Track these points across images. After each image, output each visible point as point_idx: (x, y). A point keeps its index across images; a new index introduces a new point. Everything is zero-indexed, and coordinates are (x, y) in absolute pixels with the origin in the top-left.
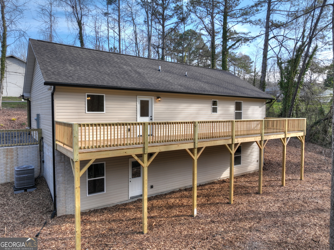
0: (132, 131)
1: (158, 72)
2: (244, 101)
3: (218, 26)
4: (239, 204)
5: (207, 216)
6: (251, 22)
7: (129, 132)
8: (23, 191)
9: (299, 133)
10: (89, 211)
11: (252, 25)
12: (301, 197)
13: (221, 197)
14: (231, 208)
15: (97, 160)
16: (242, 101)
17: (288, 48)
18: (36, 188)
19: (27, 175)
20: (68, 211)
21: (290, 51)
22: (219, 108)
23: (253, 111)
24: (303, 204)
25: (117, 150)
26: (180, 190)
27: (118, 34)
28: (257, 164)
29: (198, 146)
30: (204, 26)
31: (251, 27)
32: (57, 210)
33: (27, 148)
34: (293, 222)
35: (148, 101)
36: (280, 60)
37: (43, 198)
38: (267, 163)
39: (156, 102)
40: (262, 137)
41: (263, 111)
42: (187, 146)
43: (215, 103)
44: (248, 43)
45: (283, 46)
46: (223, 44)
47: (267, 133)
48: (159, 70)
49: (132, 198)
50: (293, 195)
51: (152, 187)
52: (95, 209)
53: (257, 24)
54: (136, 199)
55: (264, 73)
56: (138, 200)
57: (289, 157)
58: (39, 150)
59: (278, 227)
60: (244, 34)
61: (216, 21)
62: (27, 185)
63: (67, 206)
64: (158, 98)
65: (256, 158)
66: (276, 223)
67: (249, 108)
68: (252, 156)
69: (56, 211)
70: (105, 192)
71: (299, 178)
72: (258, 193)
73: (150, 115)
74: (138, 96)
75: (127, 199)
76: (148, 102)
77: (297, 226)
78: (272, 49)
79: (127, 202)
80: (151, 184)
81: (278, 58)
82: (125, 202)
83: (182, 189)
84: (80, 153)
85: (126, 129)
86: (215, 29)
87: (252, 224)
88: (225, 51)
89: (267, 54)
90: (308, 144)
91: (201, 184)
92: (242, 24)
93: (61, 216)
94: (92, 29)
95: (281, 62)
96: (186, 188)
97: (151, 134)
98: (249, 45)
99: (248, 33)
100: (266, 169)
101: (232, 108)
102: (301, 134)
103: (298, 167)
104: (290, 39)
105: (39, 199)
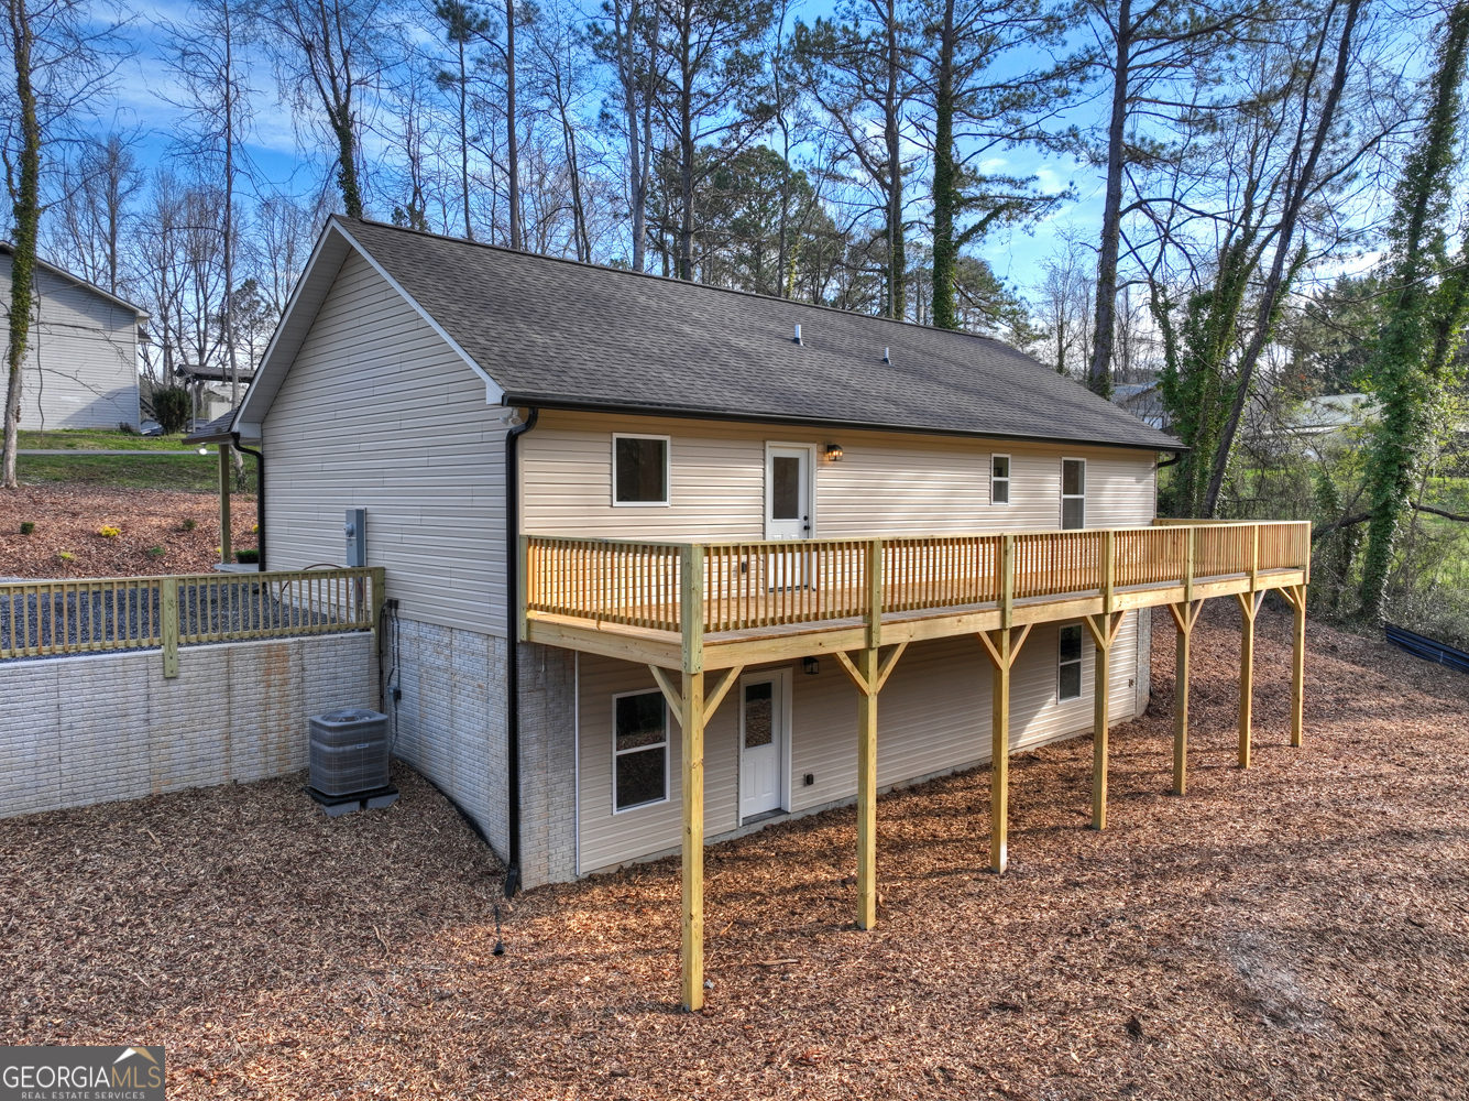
0: (753, 572)
1: (795, 346)
2: (1092, 457)
3: (914, 148)
4: (1127, 828)
5: (1044, 871)
6: (1041, 138)
7: (744, 576)
8: (355, 806)
9: (1290, 576)
10: (619, 872)
11: (1045, 150)
12: (1323, 798)
13: (1054, 810)
14: (1109, 840)
15: (748, 670)
16: (1084, 459)
17: (1190, 250)
18: (397, 796)
19: (367, 745)
20: (556, 869)
21: (1195, 262)
22: (1013, 482)
23: (1118, 496)
24: (1341, 819)
25: (800, 634)
26: (893, 791)
27: (508, 168)
28: (1130, 695)
29: (1013, 622)
30: (852, 146)
31: (1041, 156)
32: (524, 866)
33: (335, 643)
34: (1334, 871)
35: (796, 461)
36: (1164, 296)
37: (441, 829)
38: (1161, 691)
39: (823, 465)
40: (1186, 589)
41: (1147, 496)
42: (982, 622)
43: (1000, 469)
44: (1028, 220)
45: (1173, 241)
46: (937, 224)
47: (1203, 575)
48: (796, 341)
49: (749, 821)
50: (1292, 795)
51: (809, 780)
52: (638, 861)
53: (1063, 147)
54: (759, 827)
55: (1103, 346)
56: (765, 829)
57: (1233, 668)
58: (374, 649)
59: (1294, 888)
60: (1011, 181)
61: (906, 129)
62: (366, 784)
63: (553, 851)
64: (831, 448)
65: (1125, 672)
66: (1282, 878)
67: (1106, 483)
68: (1115, 662)
69: (519, 871)
70: (668, 799)
71: (1286, 741)
72: (1171, 792)
73: (802, 512)
74: (768, 443)
75: (731, 824)
76: (794, 462)
77: (1352, 883)
78: (1133, 250)
79: (734, 836)
80: (807, 769)
81: (1153, 285)
82: (727, 838)
83: (901, 787)
84: (705, 646)
85: (734, 564)
86: (901, 158)
87: (1208, 883)
88: (944, 250)
89: (1114, 269)
90: (1282, 618)
91: (959, 770)
92: (1006, 146)
93: (536, 889)
94: (388, 143)
95: (1167, 302)
96: (912, 783)
97: (805, 583)
98: (1031, 230)
99: (1028, 180)
100: (1158, 711)
101: (1053, 484)
102: (1295, 579)
103: (1272, 703)
104: (1203, 214)
105: (431, 835)
